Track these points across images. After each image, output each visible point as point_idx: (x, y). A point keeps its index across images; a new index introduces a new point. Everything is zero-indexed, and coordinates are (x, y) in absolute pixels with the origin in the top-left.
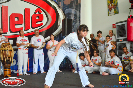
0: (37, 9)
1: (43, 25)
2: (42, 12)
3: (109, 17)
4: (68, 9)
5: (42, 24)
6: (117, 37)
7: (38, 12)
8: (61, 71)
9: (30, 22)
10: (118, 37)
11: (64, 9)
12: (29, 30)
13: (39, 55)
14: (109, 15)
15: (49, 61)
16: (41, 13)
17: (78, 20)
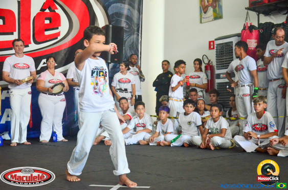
0: (47, 1)
2: (57, 9)
3: (201, 24)
4: (115, 5)
7: (50, 9)
9: (30, 30)
10: (218, 69)
11: (107, 3)
14: (202, 22)
17: (136, 29)
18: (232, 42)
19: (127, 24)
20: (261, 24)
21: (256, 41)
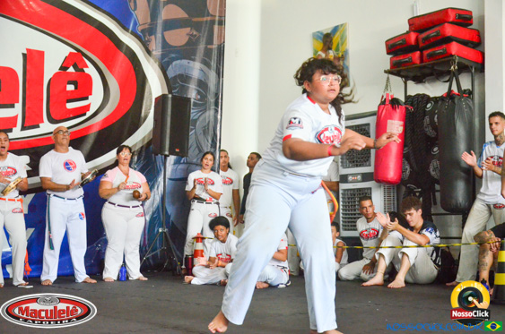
0: (71, 53)
1: (89, 114)
2: (87, 67)
4: (178, 62)
5: (87, 108)
6: (340, 168)
7: (75, 66)
8: (145, 276)
9: (42, 100)
10: (344, 167)
11: (166, 59)
12: (38, 127)
13: (70, 218)
15: (106, 242)
16: (85, 69)
17: (212, 100)
18: (368, 125)
19: (199, 93)
20: (410, 96)
21: (402, 123)
